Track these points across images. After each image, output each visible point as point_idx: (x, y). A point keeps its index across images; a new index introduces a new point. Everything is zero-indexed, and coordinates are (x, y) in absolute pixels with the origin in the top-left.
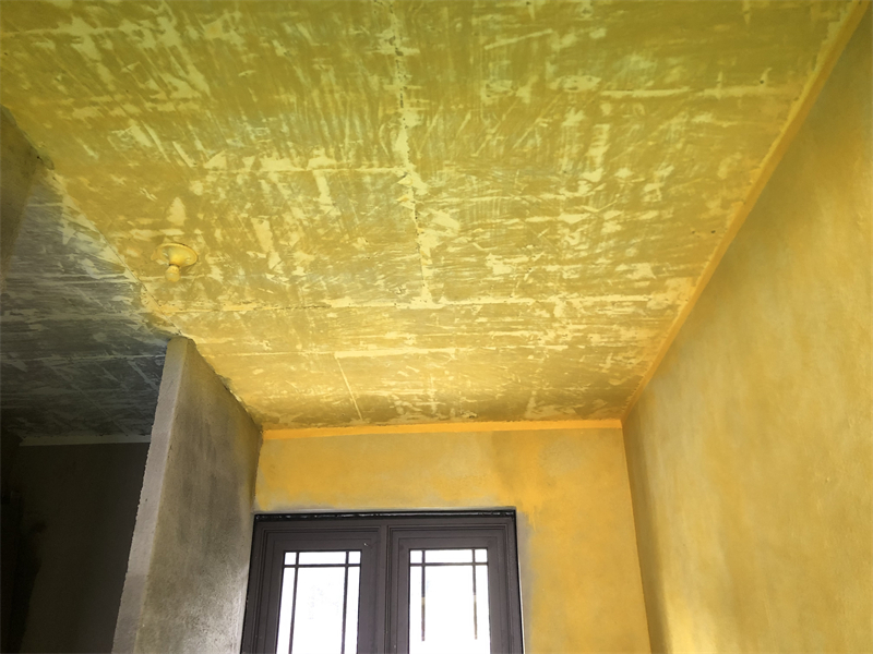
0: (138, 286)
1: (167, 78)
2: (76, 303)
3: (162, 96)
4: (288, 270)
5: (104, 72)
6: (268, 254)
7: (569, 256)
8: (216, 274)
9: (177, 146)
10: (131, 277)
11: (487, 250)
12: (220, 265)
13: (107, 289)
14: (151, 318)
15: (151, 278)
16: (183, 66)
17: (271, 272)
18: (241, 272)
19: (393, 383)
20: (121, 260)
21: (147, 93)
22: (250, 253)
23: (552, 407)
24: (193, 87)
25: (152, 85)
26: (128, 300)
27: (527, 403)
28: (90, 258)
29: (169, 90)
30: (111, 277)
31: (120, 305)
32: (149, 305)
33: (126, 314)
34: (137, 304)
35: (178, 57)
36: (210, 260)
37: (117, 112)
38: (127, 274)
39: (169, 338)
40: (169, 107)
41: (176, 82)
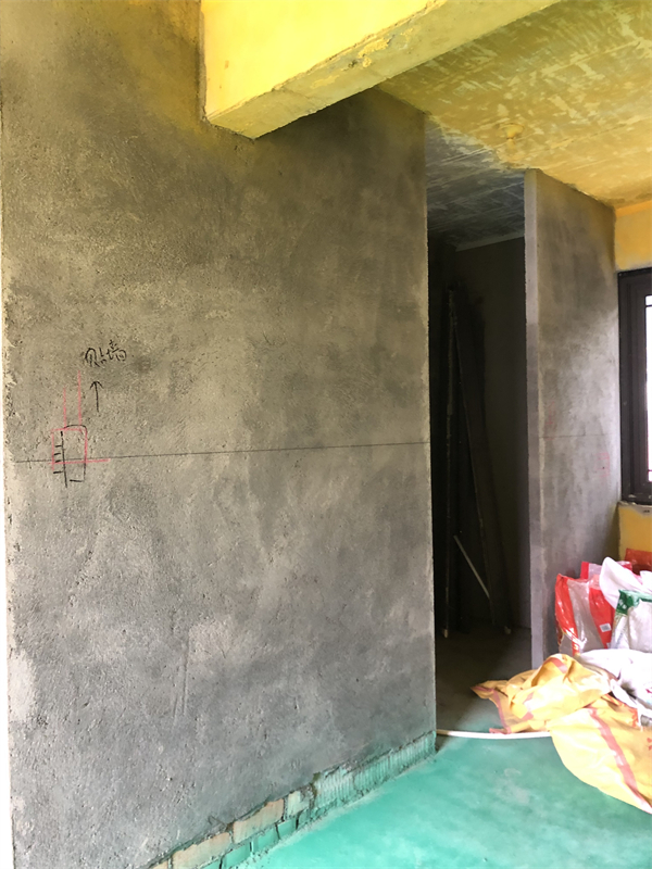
0: (494, 152)
1: (473, 59)
2: (463, 169)
3: (473, 66)
4: (585, 115)
5: (442, 69)
6: (567, 112)
8: (539, 131)
9: (490, 83)
10: (487, 148)
12: (540, 126)
13: (478, 157)
14: (509, 165)
15: (500, 145)
16: (479, 51)
17: (574, 119)
18: (554, 125)
20: (479, 142)
21: (467, 69)
22: (556, 115)
24: (488, 56)
25: (467, 64)
26: (491, 160)
28: (463, 146)
29: (476, 63)
30: (478, 151)
31: (487, 163)
32: (504, 159)
33: (492, 167)
34: (497, 160)
35: (475, 49)
36: (532, 126)
37: (455, 81)
38: (485, 147)
39: (524, 172)
40: (480, 69)
41: (478, 59)
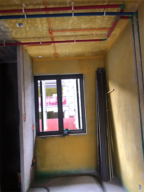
0: (12, 32)
6: (39, 25)
7: (97, 24)
8: (28, 29)
10: (10, 30)
11: (82, 23)
12: (29, 27)
13: (5, 32)
14: (14, 38)
15: (15, 30)
17: (39, 28)
18: (33, 28)
19: (60, 50)
20: (9, 26)
22: (35, 25)
23: (90, 54)
26: (9, 34)
27: (86, 53)
28: (3, 26)
30: (7, 30)
32: (13, 35)
33: (8, 37)
34: (11, 35)
36: (27, 26)
38: (10, 29)
